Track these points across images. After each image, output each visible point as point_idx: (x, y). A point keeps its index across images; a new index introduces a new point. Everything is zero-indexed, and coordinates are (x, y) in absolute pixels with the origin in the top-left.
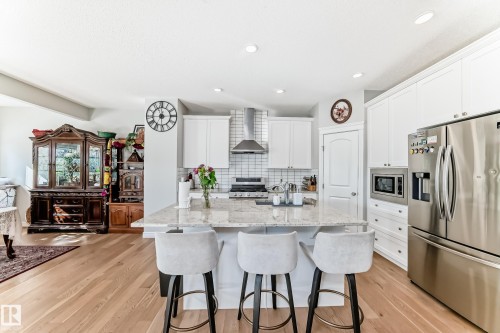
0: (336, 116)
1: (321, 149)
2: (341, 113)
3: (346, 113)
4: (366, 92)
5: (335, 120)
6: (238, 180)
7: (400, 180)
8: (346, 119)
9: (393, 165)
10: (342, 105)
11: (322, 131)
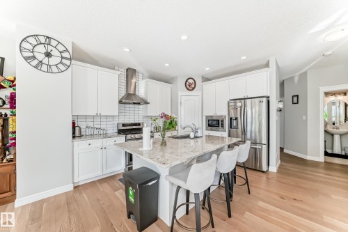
0: (188, 87)
1: (179, 104)
2: (190, 85)
3: (193, 86)
4: (203, 77)
5: (187, 89)
6: (124, 125)
7: (222, 121)
8: (193, 89)
9: (218, 115)
10: (191, 81)
11: (180, 94)
